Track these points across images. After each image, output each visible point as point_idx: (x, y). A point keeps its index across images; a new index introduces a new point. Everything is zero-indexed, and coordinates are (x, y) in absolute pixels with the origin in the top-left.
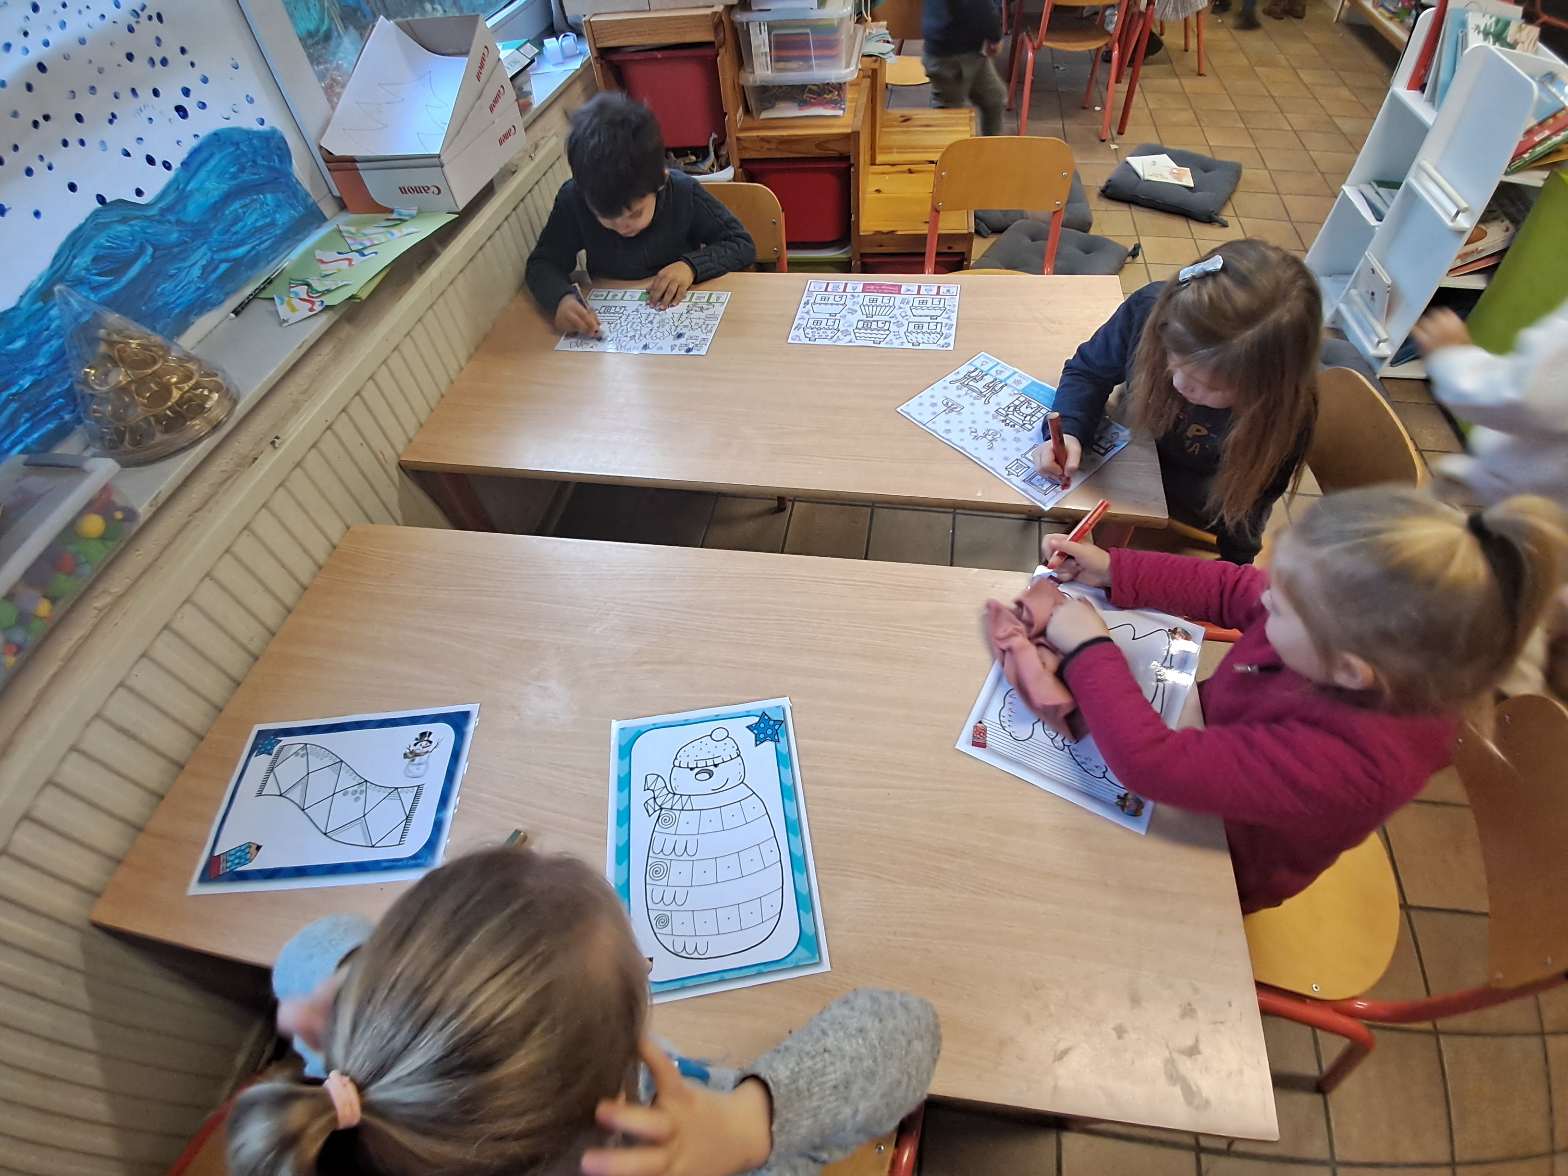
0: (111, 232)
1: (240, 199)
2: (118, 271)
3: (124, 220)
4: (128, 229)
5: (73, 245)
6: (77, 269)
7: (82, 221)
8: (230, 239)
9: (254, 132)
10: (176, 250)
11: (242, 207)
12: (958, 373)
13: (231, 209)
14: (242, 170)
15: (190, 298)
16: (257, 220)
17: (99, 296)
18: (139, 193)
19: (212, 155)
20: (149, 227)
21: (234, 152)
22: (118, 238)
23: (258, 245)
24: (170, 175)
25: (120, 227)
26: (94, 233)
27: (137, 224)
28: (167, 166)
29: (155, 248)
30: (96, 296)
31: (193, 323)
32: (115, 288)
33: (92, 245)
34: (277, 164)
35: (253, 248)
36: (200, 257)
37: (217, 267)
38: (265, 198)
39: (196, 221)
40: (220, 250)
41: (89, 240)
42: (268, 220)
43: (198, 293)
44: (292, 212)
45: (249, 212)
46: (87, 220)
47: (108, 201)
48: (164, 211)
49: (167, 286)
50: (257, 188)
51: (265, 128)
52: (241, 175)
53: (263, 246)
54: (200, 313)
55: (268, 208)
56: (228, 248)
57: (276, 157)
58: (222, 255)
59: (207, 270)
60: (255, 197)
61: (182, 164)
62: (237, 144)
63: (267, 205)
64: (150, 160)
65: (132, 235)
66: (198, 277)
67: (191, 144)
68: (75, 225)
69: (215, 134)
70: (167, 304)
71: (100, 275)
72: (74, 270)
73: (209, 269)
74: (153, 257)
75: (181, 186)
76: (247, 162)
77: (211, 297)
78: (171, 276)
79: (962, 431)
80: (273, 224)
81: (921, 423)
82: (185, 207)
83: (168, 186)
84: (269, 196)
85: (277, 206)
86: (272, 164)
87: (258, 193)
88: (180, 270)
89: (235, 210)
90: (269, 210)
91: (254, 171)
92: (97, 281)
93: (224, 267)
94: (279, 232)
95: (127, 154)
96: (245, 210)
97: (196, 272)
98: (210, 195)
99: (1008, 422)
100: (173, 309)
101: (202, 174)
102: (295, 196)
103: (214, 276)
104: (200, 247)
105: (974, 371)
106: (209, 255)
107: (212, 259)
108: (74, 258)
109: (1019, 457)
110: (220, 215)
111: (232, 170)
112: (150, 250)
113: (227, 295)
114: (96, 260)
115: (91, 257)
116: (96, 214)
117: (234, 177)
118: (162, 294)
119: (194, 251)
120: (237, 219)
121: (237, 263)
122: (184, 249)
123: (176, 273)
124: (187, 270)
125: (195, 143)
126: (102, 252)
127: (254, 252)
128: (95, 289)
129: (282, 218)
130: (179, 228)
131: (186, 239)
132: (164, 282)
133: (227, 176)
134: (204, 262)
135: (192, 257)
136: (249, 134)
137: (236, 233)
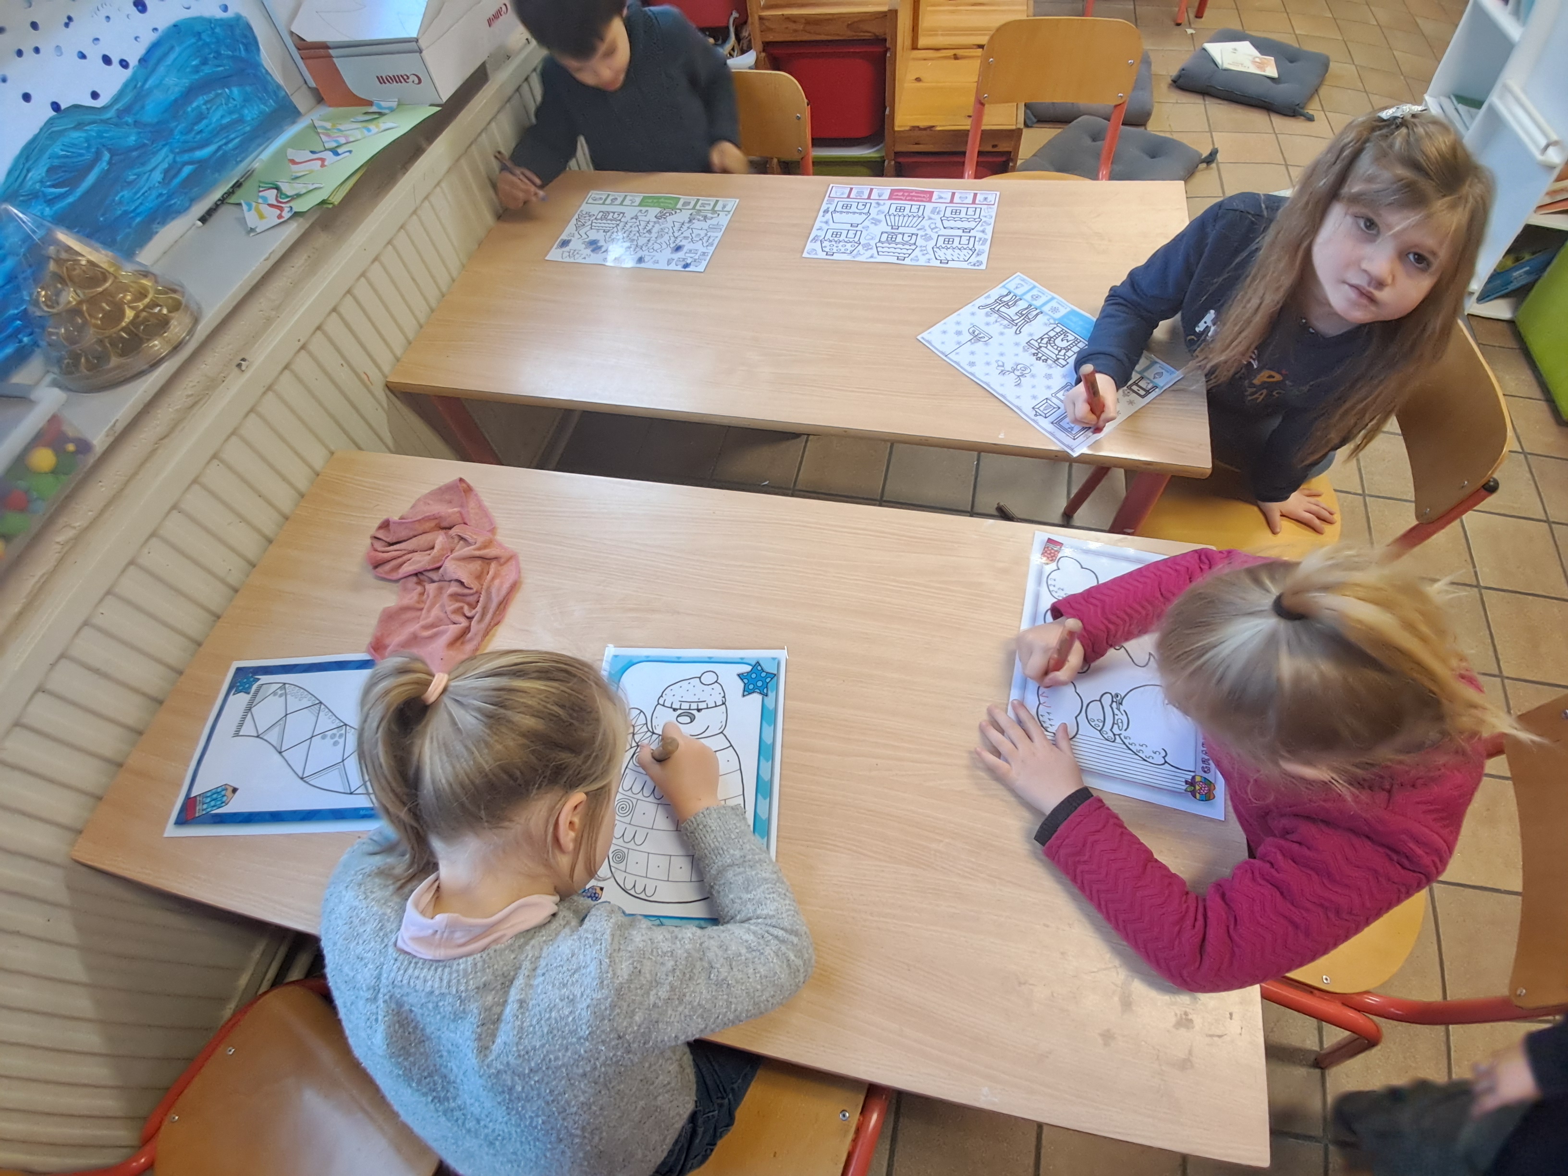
0: (66, 140)
1: (203, 94)
2: (72, 183)
3: (79, 126)
4: (84, 135)
5: (27, 159)
6: (30, 183)
7: (37, 131)
8: (194, 138)
9: (216, 20)
10: (135, 154)
11: (206, 103)
12: (989, 297)
13: (194, 105)
14: (205, 62)
15: (151, 205)
16: (222, 117)
17: (54, 209)
18: (95, 95)
19: (172, 48)
20: (106, 131)
21: (195, 43)
22: (74, 145)
23: (226, 144)
24: (127, 73)
25: (75, 134)
26: (49, 142)
27: (93, 130)
28: (124, 64)
29: (113, 153)
30: (51, 209)
31: (157, 233)
32: (71, 199)
33: (47, 155)
34: (243, 53)
35: (220, 148)
36: (161, 159)
37: (180, 171)
38: (231, 91)
39: (156, 120)
40: (184, 151)
41: (42, 151)
42: (235, 116)
43: (160, 200)
44: (262, 106)
45: (214, 107)
46: (41, 130)
47: (63, 107)
48: (120, 114)
49: (126, 194)
50: (223, 80)
51: (230, 14)
52: (203, 67)
53: (231, 146)
54: (163, 222)
55: (235, 103)
56: (192, 150)
57: (241, 46)
58: (186, 157)
59: (170, 173)
60: (219, 91)
61: (140, 61)
62: (199, 35)
63: (234, 99)
64: (107, 60)
65: (87, 140)
66: (159, 183)
67: (148, 38)
68: (28, 136)
69: (175, 26)
70: (126, 213)
71: (53, 186)
72: (29, 184)
73: (172, 173)
74: (110, 163)
75: (139, 84)
76: (210, 54)
77: (175, 203)
78: (130, 183)
79: (988, 364)
80: (241, 120)
81: (943, 353)
82: (143, 107)
83: (126, 85)
84: (235, 91)
85: (245, 100)
86: (237, 54)
87: (223, 87)
88: (139, 175)
89: (198, 106)
90: (236, 106)
91: (217, 62)
92: (51, 193)
93: (187, 170)
94: (248, 129)
95: (83, 56)
96: (209, 106)
97: (157, 176)
98: (170, 92)
99: (1040, 355)
100: (133, 218)
101: (162, 69)
102: (265, 90)
103: (177, 181)
104: (161, 149)
105: (1007, 295)
106: (171, 157)
107: (174, 161)
108: (28, 171)
109: (1049, 396)
110: (181, 113)
111: (194, 63)
112: (106, 156)
113: (193, 201)
114: (50, 170)
115: (45, 169)
116: (50, 122)
117: (196, 70)
118: (120, 203)
119: (155, 154)
120: (201, 117)
121: (202, 165)
122: (143, 152)
123: (135, 179)
124: (147, 174)
125: (153, 37)
126: (56, 162)
127: (220, 153)
128: (50, 202)
129: (251, 113)
130: (136, 130)
131: (146, 141)
132: (122, 190)
133: (188, 70)
134: (165, 165)
135: (153, 160)
136: (211, 23)
137: (201, 131)
